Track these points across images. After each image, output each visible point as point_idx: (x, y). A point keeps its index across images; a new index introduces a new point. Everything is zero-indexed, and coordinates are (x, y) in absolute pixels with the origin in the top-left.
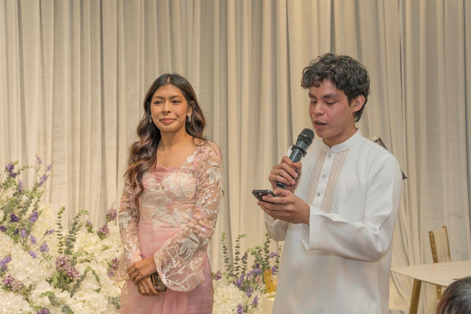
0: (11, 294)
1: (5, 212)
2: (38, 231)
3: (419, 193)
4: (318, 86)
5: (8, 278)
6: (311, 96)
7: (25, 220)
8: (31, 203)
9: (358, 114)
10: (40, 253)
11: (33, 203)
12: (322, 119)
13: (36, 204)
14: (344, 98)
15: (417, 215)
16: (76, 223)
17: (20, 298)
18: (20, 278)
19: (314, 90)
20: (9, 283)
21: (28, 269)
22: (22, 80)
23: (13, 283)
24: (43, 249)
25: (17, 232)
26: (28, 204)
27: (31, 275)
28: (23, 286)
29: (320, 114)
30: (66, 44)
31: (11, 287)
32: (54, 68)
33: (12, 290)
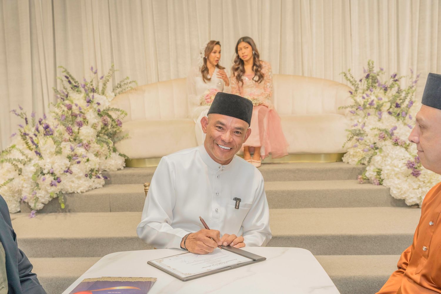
0: (398, 147)
1: (391, 103)
2: (413, 112)
5: (396, 138)
7: (404, 108)
8: (408, 96)
13: (411, 97)
18: (403, 138)
20: (397, 141)
22: (398, 23)
23: (399, 141)
25: (399, 114)
28: (405, 143)
31: (397, 143)
33: (399, 145)
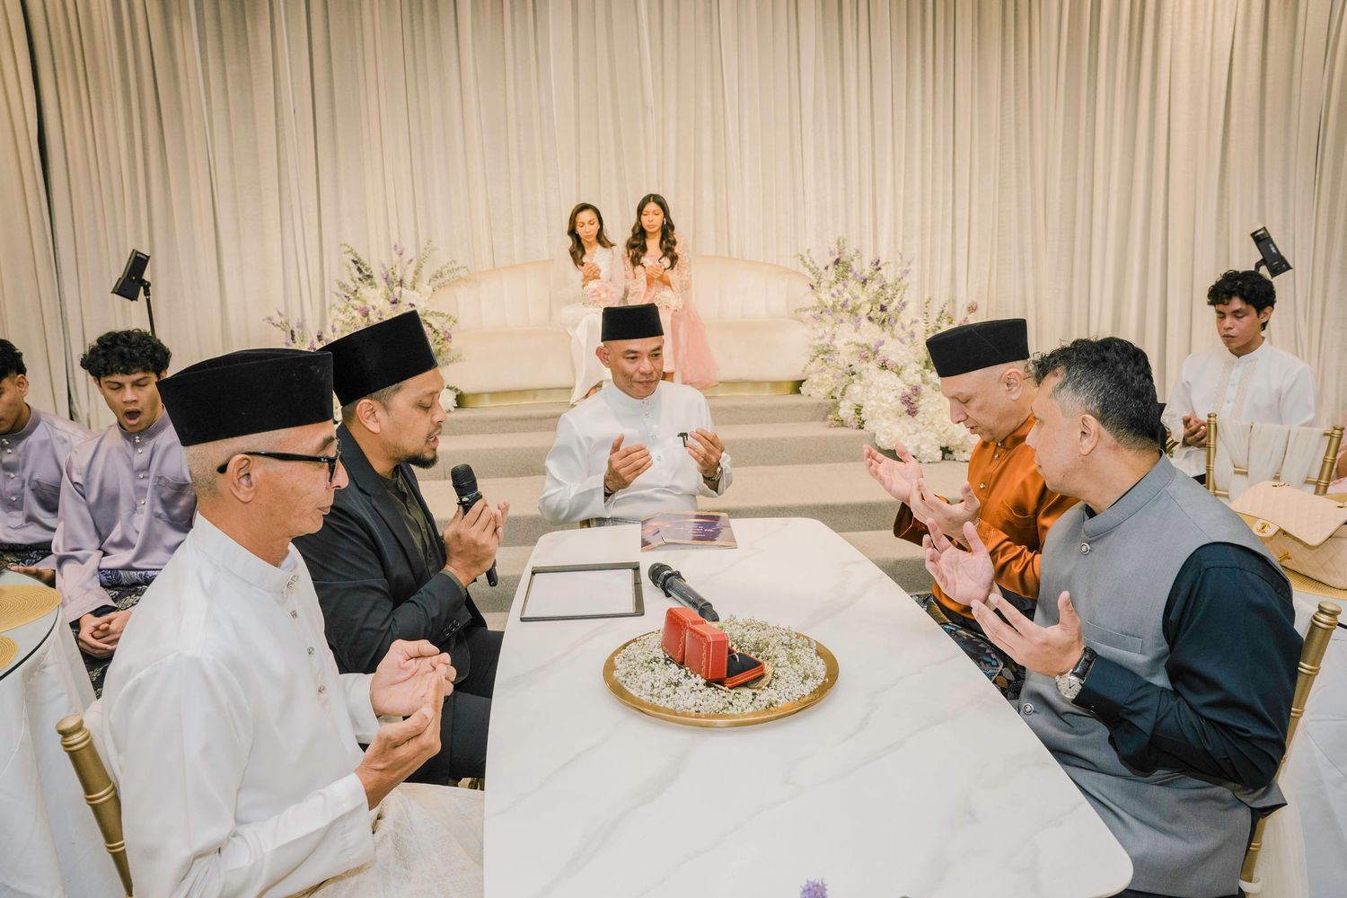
0: (887, 372)
1: (872, 304)
2: (905, 317)
3: (1325, 297)
4: (1228, 304)
5: (883, 359)
6: (1219, 312)
7: (891, 312)
8: (897, 294)
9: (1264, 326)
10: (909, 339)
11: (899, 296)
12: (1231, 333)
13: (902, 295)
14: (1253, 311)
15: (1319, 323)
16: (943, 312)
17: (894, 376)
18: (893, 359)
19: (1221, 307)
20: (884, 362)
21: (900, 352)
23: (887, 363)
24: (913, 335)
25: (884, 322)
26: (894, 296)
27: (903, 357)
28: (896, 367)
29: (1230, 328)
30: (918, 137)
31: (885, 367)
32: (905, 164)
33: (887, 369)
